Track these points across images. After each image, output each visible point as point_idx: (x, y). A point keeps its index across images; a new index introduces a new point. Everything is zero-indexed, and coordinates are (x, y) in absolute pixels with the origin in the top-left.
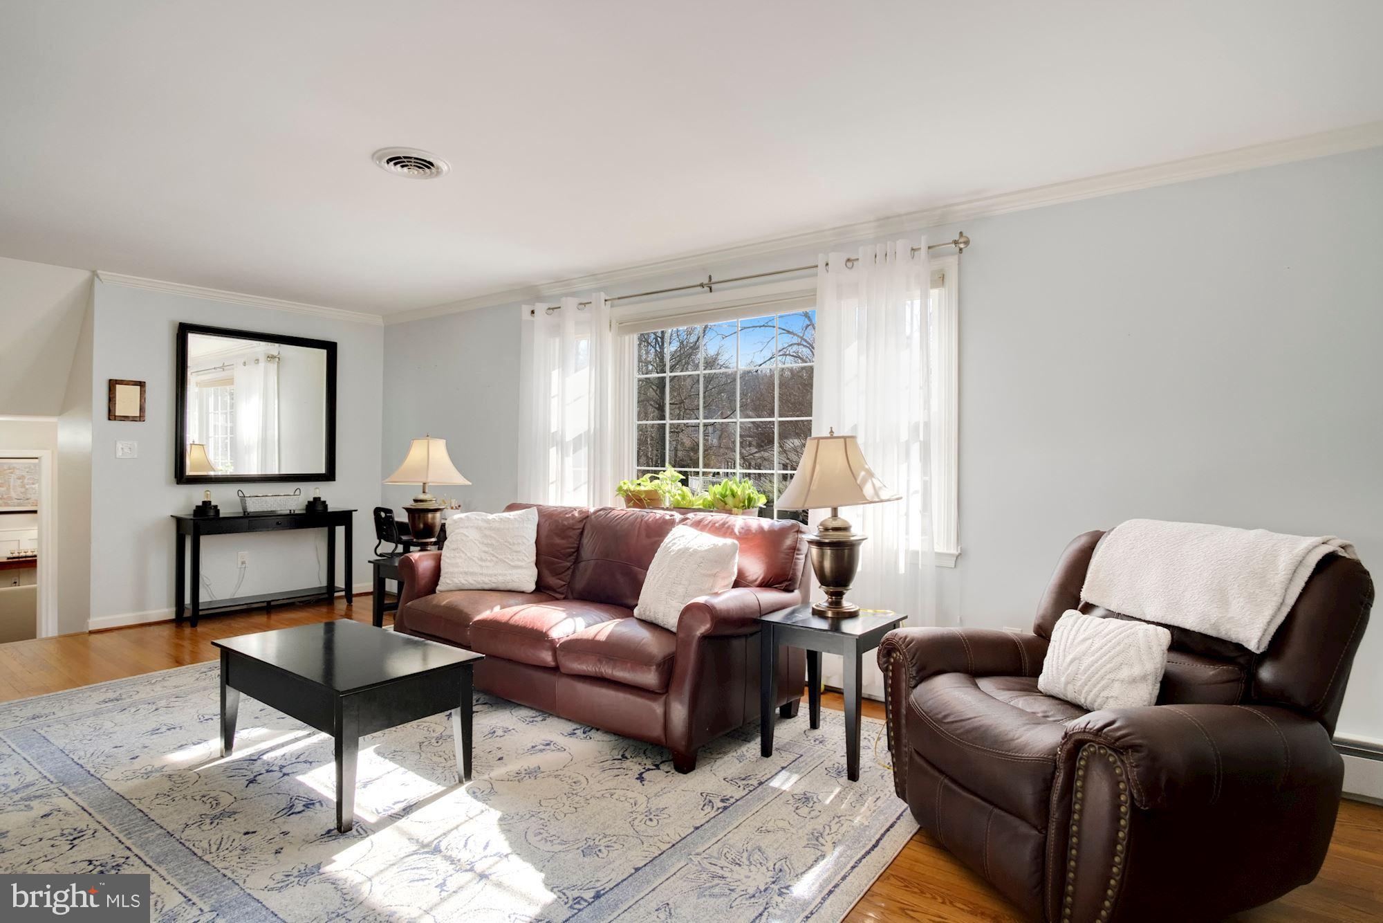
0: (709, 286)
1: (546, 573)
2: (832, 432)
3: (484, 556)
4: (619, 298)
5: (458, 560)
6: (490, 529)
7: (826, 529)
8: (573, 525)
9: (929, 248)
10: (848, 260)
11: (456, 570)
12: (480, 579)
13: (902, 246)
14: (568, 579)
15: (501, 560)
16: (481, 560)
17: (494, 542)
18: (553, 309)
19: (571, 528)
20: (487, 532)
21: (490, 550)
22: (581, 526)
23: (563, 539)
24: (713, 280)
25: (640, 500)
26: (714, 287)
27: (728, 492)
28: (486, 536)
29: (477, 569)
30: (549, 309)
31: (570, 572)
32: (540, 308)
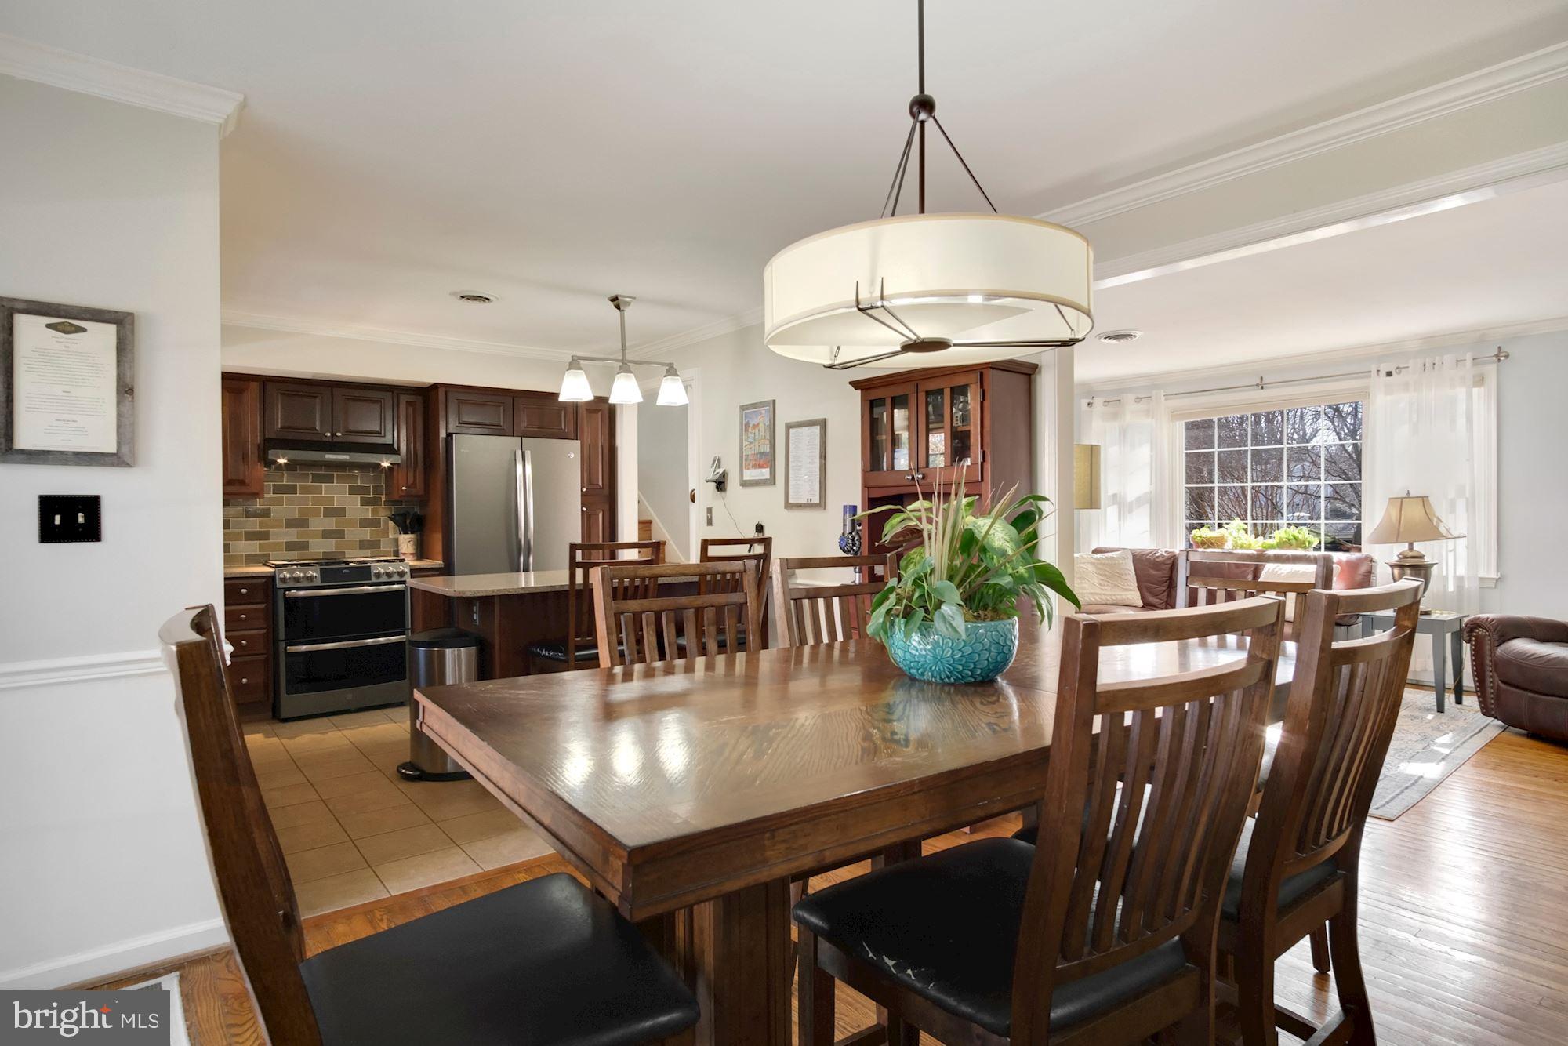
0: (1262, 386)
1: (1147, 594)
2: (1408, 493)
3: (1101, 582)
4: (1176, 394)
5: (1085, 585)
6: (1101, 564)
7: (1406, 557)
8: (1165, 560)
9: (1474, 359)
10: (1398, 368)
11: (1085, 591)
12: (1104, 597)
13: (1448, 359)
14: (1165, 598)
15: (1115, 585)
16: (1100, 585)
17: (1107, 573)
18: (1109, 402)
19: (1163, 563)
20: (1100, 566)
21: (1105, 579)
22: (1171, 561)
23: (1158, 570)
24: (1265, 381)
25: (1212, 543)
26: (1264, 386)
27: (1291, 537)
28: (1101, 569)
29: (1099, 591)
30: (1105, 402)
31: (1165, 593)
32: (1098, 402)
